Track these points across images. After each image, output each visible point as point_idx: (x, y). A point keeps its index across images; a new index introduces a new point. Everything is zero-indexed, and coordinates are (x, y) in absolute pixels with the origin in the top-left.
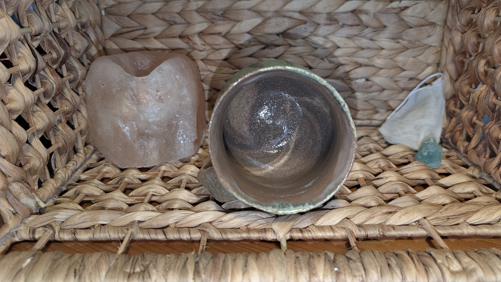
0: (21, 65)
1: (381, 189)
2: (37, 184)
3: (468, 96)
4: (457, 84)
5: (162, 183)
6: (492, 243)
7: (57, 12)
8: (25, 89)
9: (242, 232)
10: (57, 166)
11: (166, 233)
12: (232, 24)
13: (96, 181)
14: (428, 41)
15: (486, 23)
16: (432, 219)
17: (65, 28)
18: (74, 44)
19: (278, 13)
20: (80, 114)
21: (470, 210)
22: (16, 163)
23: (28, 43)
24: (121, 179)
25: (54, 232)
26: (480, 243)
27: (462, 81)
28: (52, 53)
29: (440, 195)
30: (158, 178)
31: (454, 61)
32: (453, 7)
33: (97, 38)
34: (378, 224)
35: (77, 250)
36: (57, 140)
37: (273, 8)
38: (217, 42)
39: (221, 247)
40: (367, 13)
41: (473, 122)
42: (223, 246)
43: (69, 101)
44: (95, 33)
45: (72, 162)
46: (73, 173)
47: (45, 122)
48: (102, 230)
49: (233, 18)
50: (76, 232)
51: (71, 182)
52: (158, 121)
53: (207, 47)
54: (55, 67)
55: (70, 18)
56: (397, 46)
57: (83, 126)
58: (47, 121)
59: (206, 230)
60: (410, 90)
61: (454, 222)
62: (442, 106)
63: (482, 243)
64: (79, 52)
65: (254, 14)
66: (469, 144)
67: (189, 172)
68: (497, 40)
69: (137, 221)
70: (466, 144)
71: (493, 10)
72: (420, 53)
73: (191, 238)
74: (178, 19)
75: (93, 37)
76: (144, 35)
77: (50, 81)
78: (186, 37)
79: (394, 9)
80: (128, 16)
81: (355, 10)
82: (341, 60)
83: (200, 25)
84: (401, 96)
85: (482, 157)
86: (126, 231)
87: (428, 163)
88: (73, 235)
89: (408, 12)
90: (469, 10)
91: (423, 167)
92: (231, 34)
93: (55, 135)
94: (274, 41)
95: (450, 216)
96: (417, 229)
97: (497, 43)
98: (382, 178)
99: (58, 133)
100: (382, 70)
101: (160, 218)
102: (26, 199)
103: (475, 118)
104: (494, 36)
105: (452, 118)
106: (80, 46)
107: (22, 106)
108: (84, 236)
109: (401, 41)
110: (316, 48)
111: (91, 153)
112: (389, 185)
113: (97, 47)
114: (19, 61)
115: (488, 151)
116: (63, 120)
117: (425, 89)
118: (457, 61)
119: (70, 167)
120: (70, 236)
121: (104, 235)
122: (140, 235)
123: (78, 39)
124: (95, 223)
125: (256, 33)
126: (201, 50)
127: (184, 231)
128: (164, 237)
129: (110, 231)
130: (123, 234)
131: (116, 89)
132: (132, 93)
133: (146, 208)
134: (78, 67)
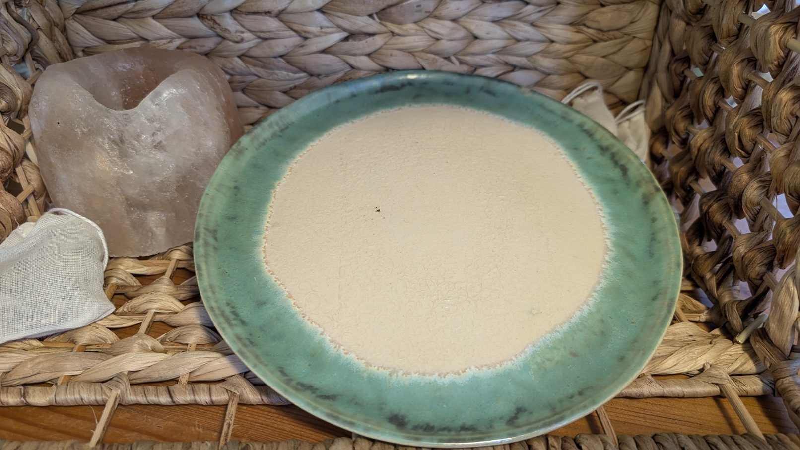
5: (171, 289)
11: (173, 395)
15: (724, 20)
20: (27, 163)
21: (658, 355)
30: (166, 278)
31: (668, 71)
38: (264, 28)
48: (70, 390)
50: (28, 393)
52: (159, 183)
53: (247, 35)
56: (578, 37)
57: (35, 184)
59: (236, 392)
64: (16, 55)
68: (740, 59)
69: (126, 373)
71: (740, 1)
72: (616, 49)
73: (212, 402)
76: (133, 12)
78: (209, 18)
82: (480, 60)
86: (108, 392)
88: (23, 399)
92: (289, 13)
94: (364, 27)
97: (737, 65)
103: (691, 178)
108: (38, 398)
109: (585, 29)
110: (438, 39)
118: (673, 74)
120: (19, 400)
121: (73, 398)
122: (132, 397)
123: (10, 31)
124: (58, 375)
125: (332, 13)
126: (236, 39)
127: (202, 392)
128: (169, 400)
129: (81, 391)
130: (104, 397)
131: (82, 131)
132: (109, 139)
133: (142, 345)
134: (14, 83)
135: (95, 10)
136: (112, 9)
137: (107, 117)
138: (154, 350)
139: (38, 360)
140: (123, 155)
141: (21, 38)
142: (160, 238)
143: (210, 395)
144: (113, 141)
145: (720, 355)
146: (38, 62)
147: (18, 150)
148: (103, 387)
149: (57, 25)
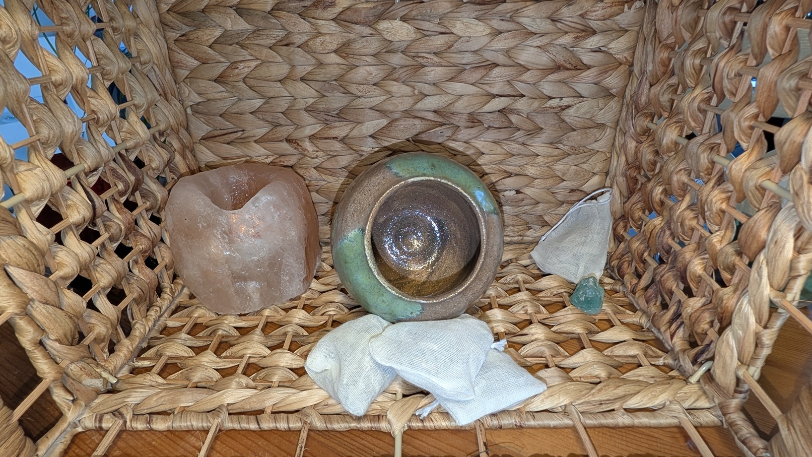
0: (72, 218)
1: (525, 350)
2: (106, 350)
3: (640, 223)
4: (628, 205)
5: (262, 338)
6: (652, 437)
7: (122, 129)
8: (79, 245)
9: (351, 420)
10: (135, 317)
11: (260, 423)
12: (350, 127)
13: (184, 335)
14: (595, 146)
15: (665, 141)
16: (582, 404)
17: (135, 147)
18: (150, 162)
19: (408, 114)
20: (163, 245)
21: (628, 393)
22: (73, 341)
23: (82, 182)
24: (215, 331)
25: (125, 422)
26: (638, 435)
27: (633, 204)
28: (117, 184)
29: (594, 363)
30: (258, 331)
31: (625, 175)
32: (627, 105)
33: (182, 145)
34: (515, 411)
35: (154, 443)
36: (132, 289)
37: (401, 108)
38: (332, 149)
39: (325, 438)
40: (518, 113)
41: (643, 258)
42: (328, 438)
43: (145, 236)
44: (180, 140)
45: (155, 308)
46: (156, 321)
47: (111, 276)
48: (184, 418)
49: (351, 119)
50: (152, 420)
51: (154, 334)
52: (256, 261)
53: (321, 154)
54: (123, 200)
55: (141, 133)
56: (557, 152)
57: (167, 260)
58: (115, 274)
59: (307, 420)
60: (572, 203)
61: (608, 407)
62: (609, 229)
63: (640, 436)
64: (158, 169)
65: (377, 114)
66: (637, 284)
67: (296, 321)
68: (678, 169)
69: (226, 405)
70: (635, 281)
71: (676, 127)
72: (584, 160)
73: (289, 428)
74: (283, 120)
75: (176, 145)
76: (241, 138)
77: (116, 223)
78: (294, 141)
79: (553, 108)
80: (221, 116)
81: (504, 109)
82: (486, 169)
83: (311, 126)
84: (561, 210)
85: (652, 304)
86: (211, 420)
87: (586, 309)
88: (148, 425)
89: (571, 111)
90: (647, 117)
91: (578, 316)
92: (350, 138)
93: (129, 283)
94: (403, 147)
95: (604, 401)
96: (562, 418)
97: (677, 173)
98: (526, 335)
99: (132, 281)
100: (537, 180)
101: (254, 400)
102: (90, 380)
103: (646, 254)
104: (674, 162)
105: (621, 242)
106: (158, 163)
107: (75, 269)
108: (160, 425)
109: (561, 146)
110: (455, 155)
111: (180, 290)
112: (534, 346)
113: (184, 156)
114: (69, 212)
115: (660, 299)
116: (140, 261)
117: (589, 206)
118: (628, 177)
119: (151, 315)
120: (145, 425)
121: (185, 425)
122: (229, 425)
123: (155, 154)
124: (175, 406)
125: (380, 137)
126: (313, 157)
127: (282, 420)
128: (257, 426)
129: (192, 419)
130: (209, 424)
131: (202, 225)
132: (222, 230)
133: (238, 383)
134: (156, 189)
135: (215, 137)
136: (227, 136)
137: (221, 215)
138: (247, 387)
139: (161, 395)
140: (231, 242)
141: (163, 158)
142: (255, 300)
143: (288, 423)
144: (224, 232)
145: (677, 393)
146: (174, 173)
147: (156, 236)
148: (208, 416)
149: (188, 148)
